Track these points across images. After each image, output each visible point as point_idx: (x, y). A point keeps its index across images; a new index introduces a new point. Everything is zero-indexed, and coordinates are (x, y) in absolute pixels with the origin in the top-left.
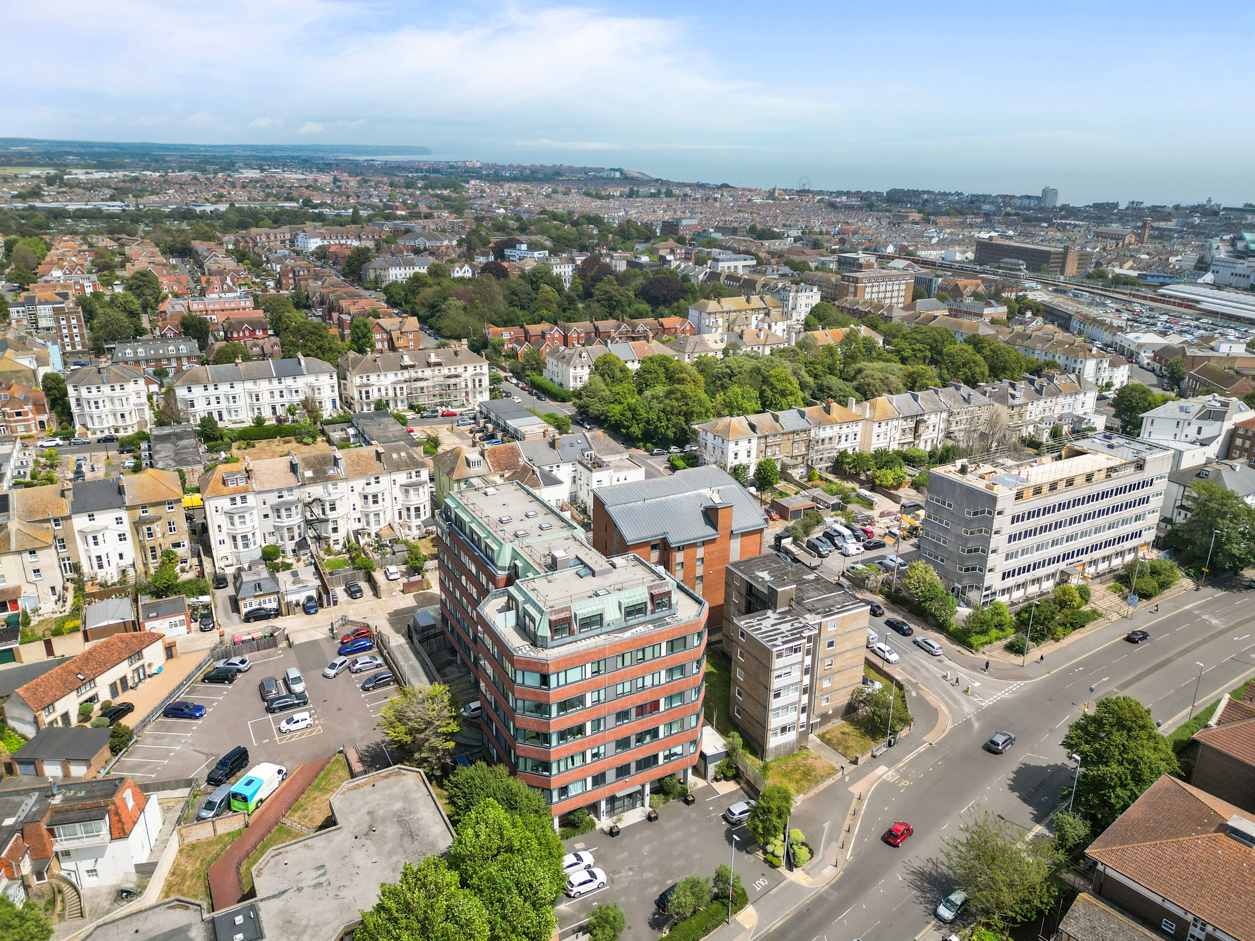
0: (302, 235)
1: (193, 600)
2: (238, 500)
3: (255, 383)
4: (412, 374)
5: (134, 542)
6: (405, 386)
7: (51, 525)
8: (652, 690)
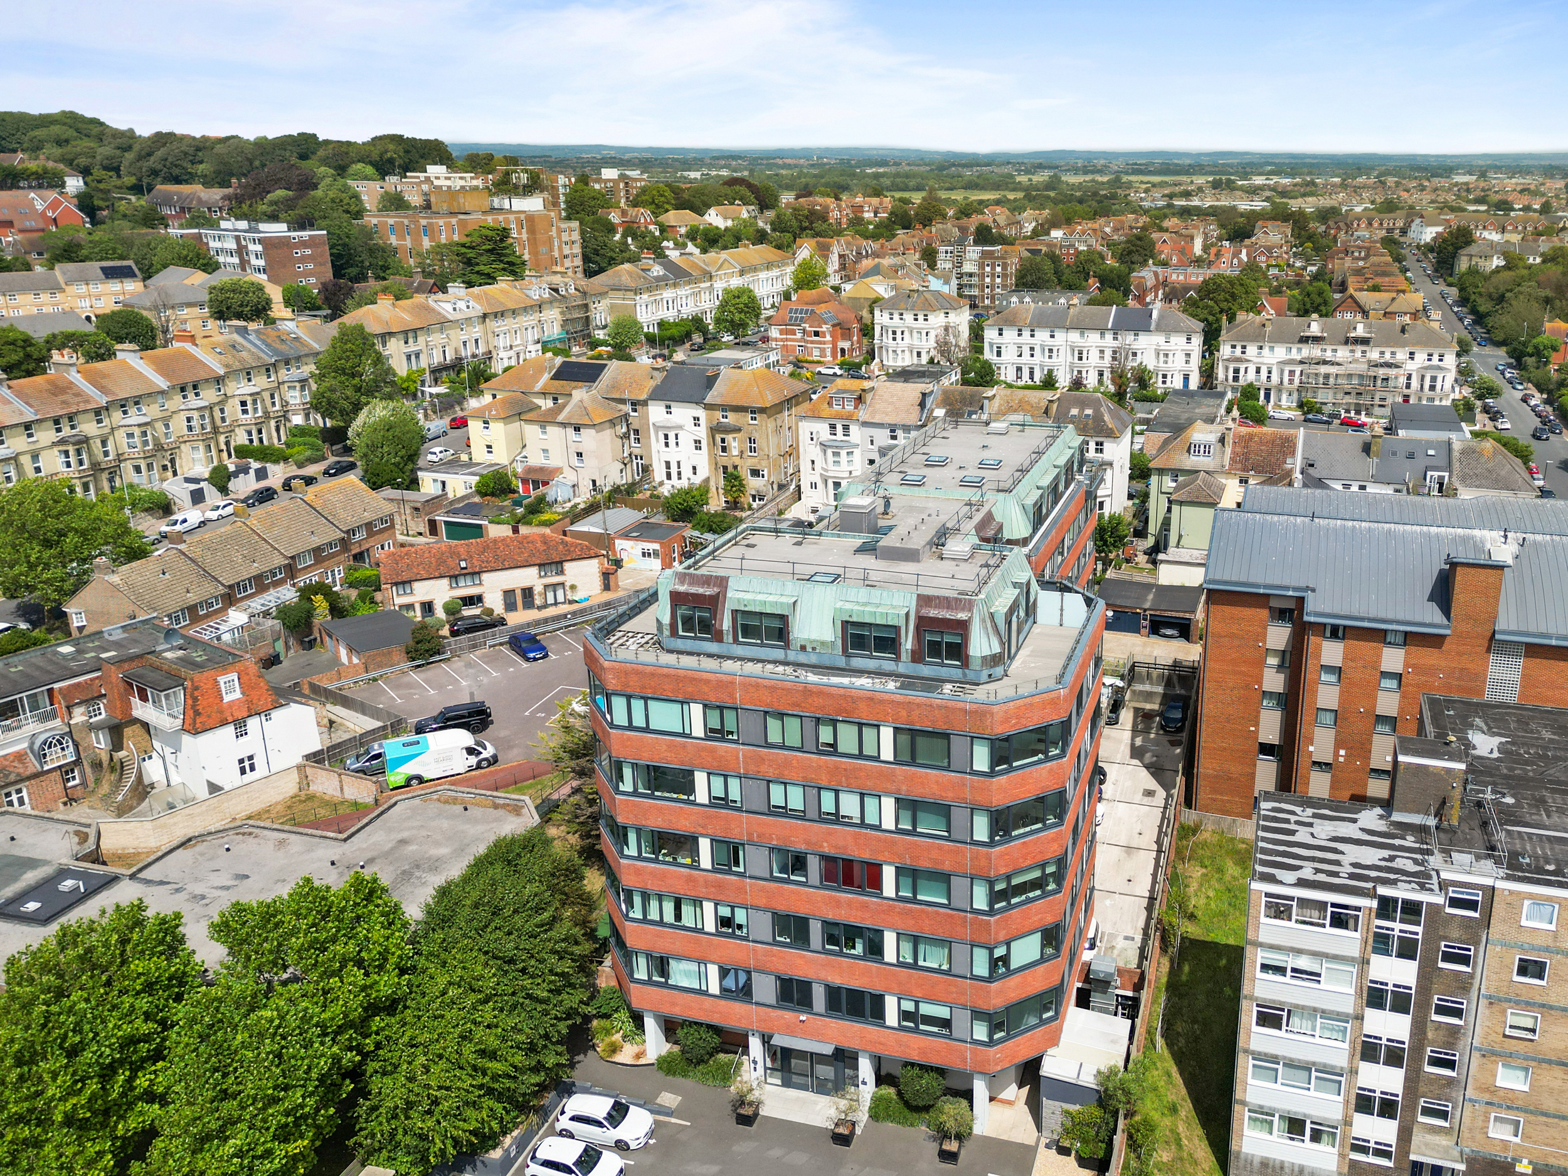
2: (840, 428)
3: (1082, 334)
4: (1315, 351)
6: (1298, 370)
7: (627, 408)
8: (859, 834)
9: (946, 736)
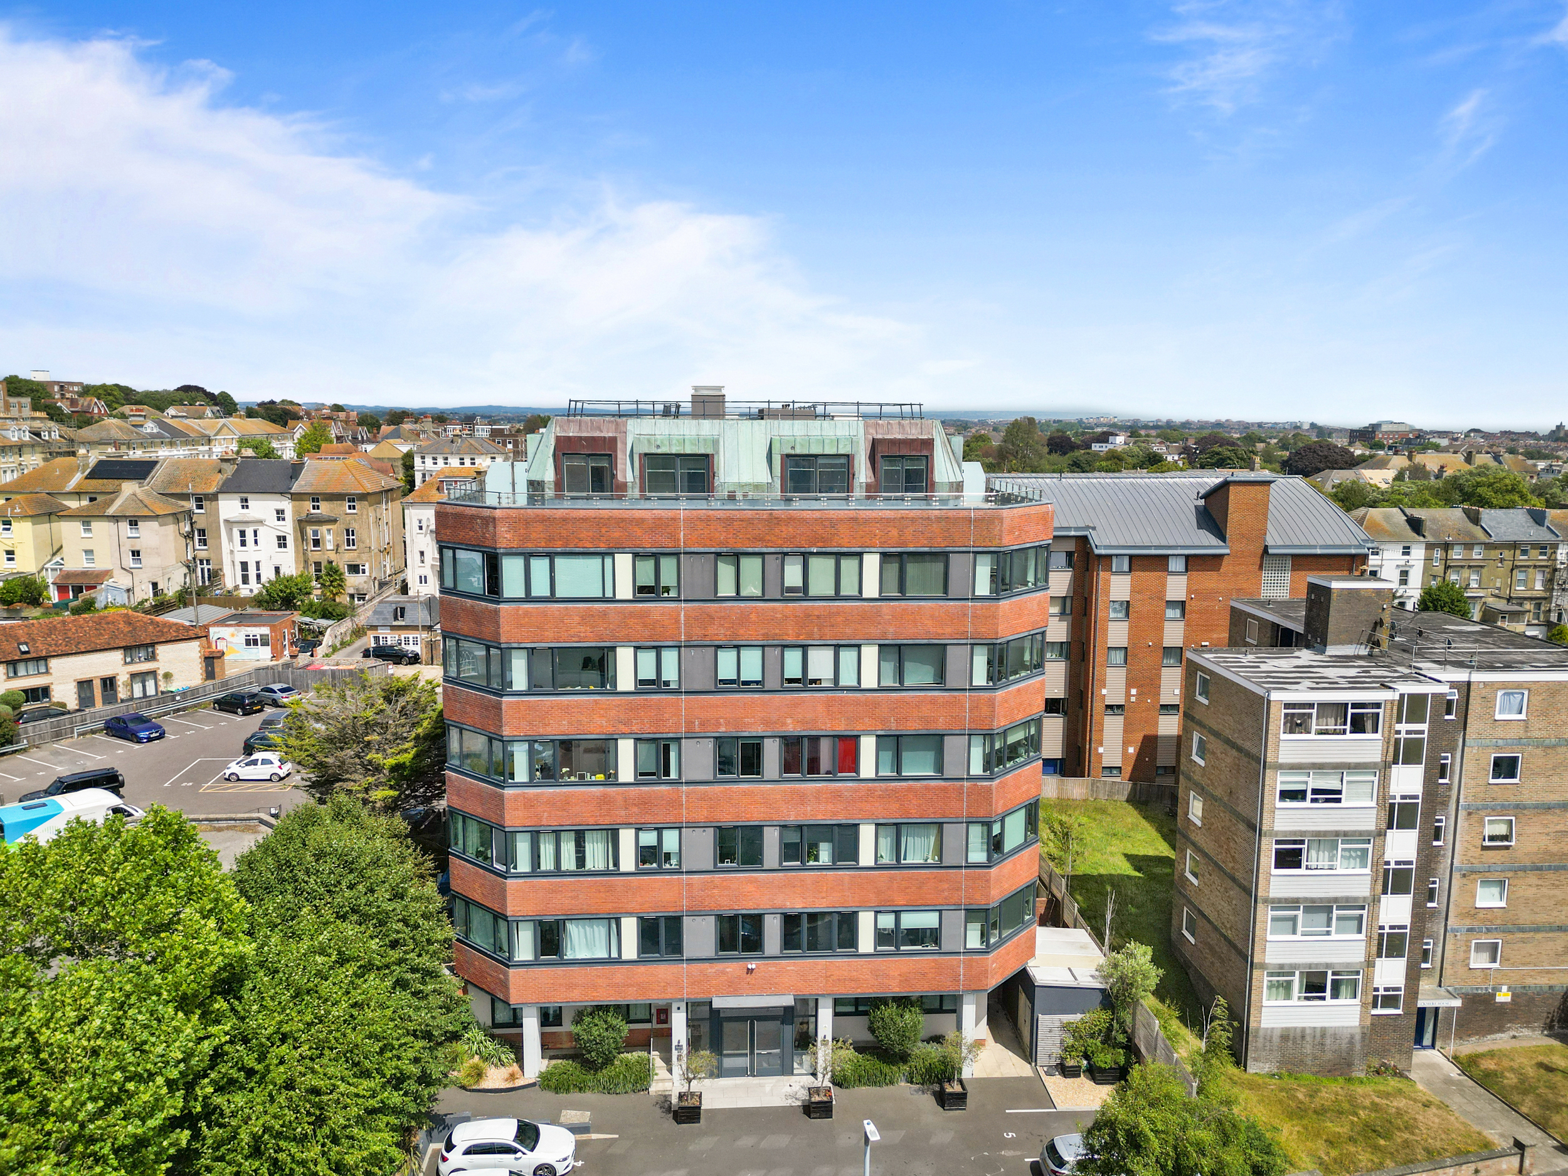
1: (307, 620)
5: (297, 552)
7: (192, 504)
8: (833, 699)
9: (943, 556)
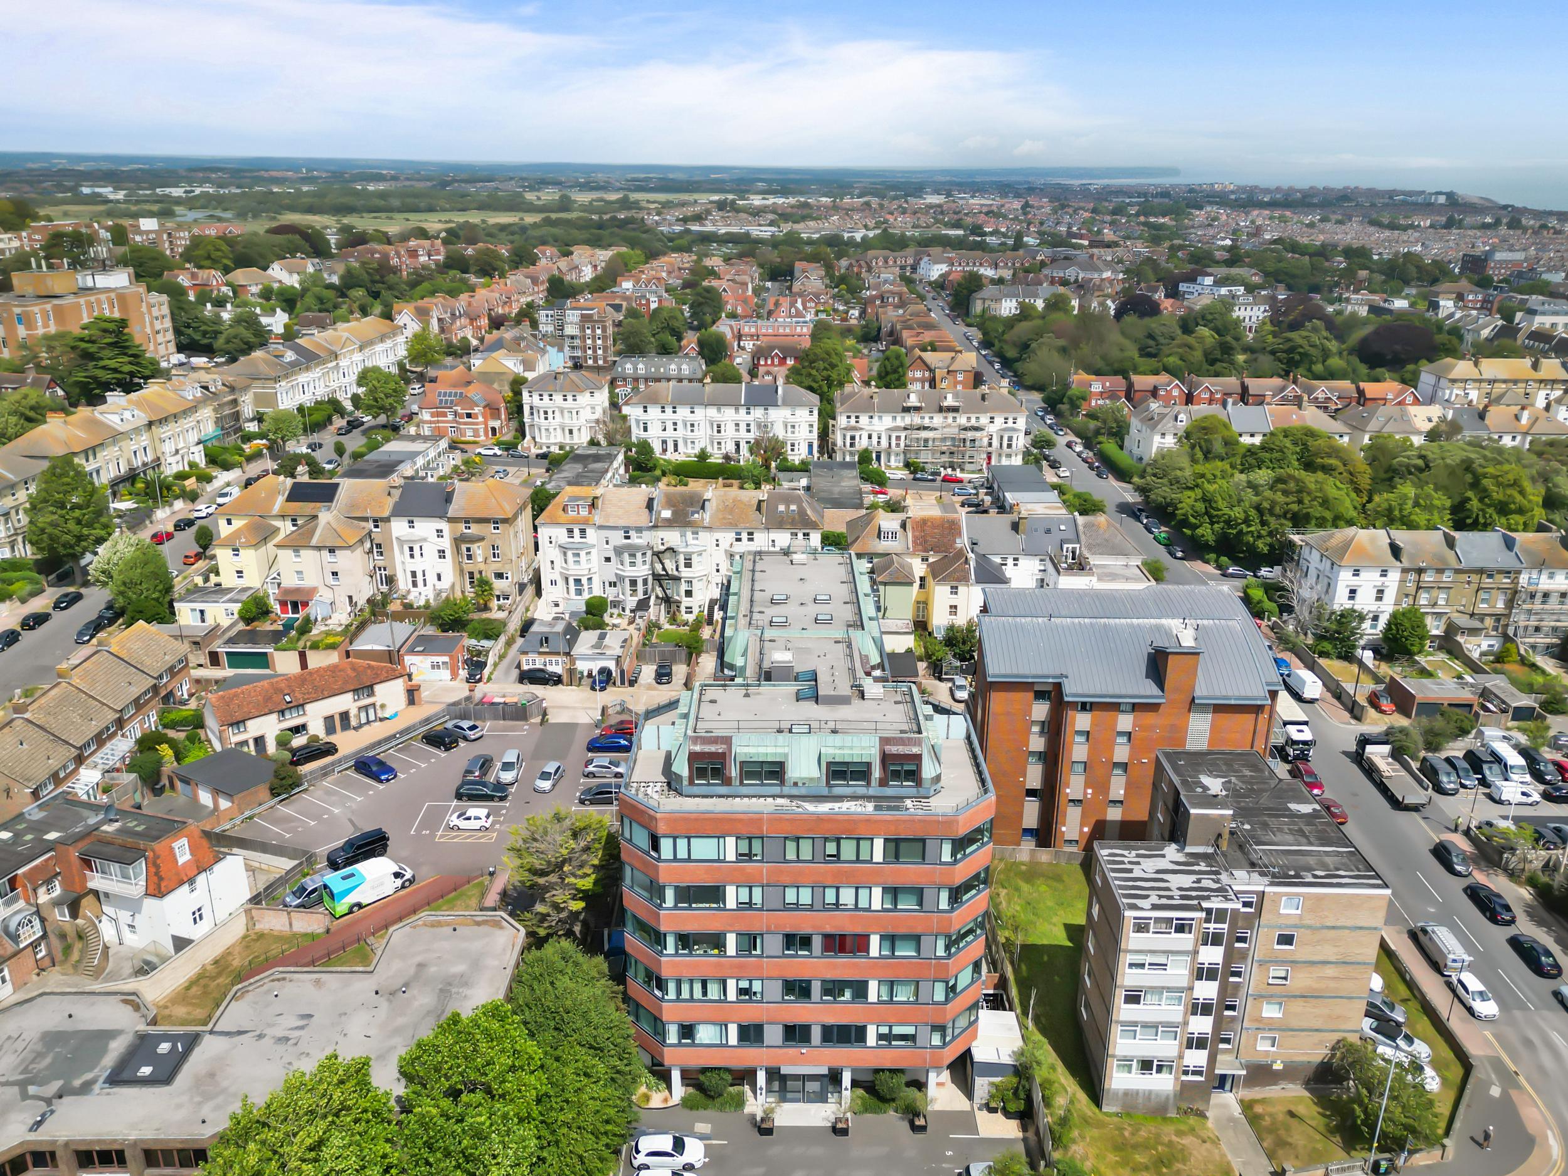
0: (926, 259)
1: (473, 642)
2: (577, 532)
3: (719, 410)
4: (916, 419)
5: (453, 562)
6: (902, 435)
7: (370, 525)
8: (854, 915)
9: (922, 841)
